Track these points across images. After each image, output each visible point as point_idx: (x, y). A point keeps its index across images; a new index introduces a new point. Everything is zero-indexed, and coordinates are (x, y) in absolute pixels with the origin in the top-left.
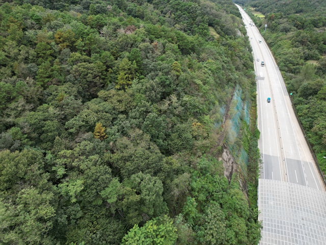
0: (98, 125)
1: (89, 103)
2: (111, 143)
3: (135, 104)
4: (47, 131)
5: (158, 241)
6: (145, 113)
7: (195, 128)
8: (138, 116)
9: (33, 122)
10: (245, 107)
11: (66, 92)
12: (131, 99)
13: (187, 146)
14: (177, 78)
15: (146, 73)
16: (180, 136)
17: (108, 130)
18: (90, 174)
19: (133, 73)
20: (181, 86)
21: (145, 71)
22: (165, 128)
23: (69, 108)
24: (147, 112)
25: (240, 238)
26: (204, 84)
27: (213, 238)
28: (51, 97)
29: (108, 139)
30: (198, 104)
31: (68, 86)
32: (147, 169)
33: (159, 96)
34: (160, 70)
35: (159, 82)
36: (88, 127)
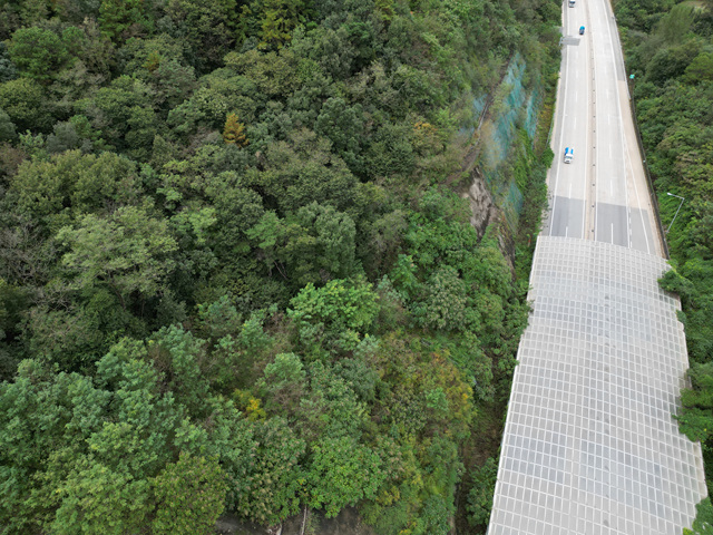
0: (231, 117)
1: (209, 77)
2: (258, 154)
3: (299, 80)
4: (137, 126)
5: (348, 310)
6: (319, 100)
7: (418, 132)
8: (305, 105)
9: (109, 107)
10: (530, 103)
11: (161, 53)
12: (290, 70)
13: (402, 167)
14: (386, 28)
15: (321, 17)
16: (388, 148)
17: (251, 129)
18: (225, 200)
19: (294, 15)
20: (393, 46)
21: (318, 13)
22: (360, 129)
23: (171, 85)
24: (324, 97)
25: (489, 324)
26: (443, 43)
27: (441, 317)
28: (132, 63)
29: (251, 147)
30: (426, 84)
31: (162, 41)
32: (327, 198)
33: (347, 65)
34: (350, 10)
35: (347, 35)
36: (212, 122)
